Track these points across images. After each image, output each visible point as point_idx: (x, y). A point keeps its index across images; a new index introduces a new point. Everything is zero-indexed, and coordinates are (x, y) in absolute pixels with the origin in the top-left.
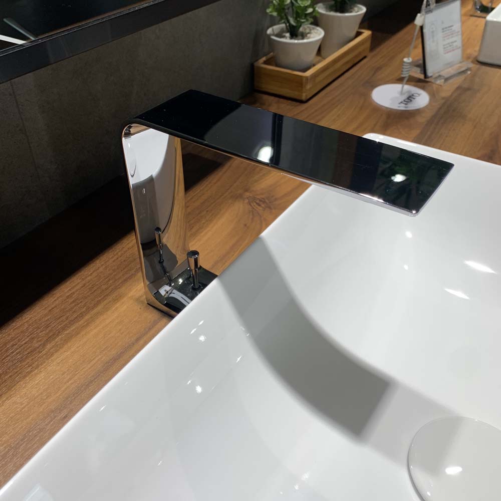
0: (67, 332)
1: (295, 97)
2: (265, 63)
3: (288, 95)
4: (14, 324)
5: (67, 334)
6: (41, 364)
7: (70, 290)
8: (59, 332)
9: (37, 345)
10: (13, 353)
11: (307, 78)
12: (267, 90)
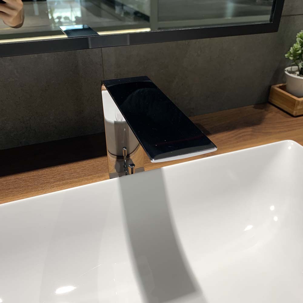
0: (68, 181)
1: (289, 112)
2: (280, 87)
3: (285, 110)
4: (53, 168)
5: (67, 182)
6: (46, 189)
7: (86, 164)
8: (65, 180)
9: (52, 181)
10: (41, 179)
11: (299, 101)
12: (274, 103)
